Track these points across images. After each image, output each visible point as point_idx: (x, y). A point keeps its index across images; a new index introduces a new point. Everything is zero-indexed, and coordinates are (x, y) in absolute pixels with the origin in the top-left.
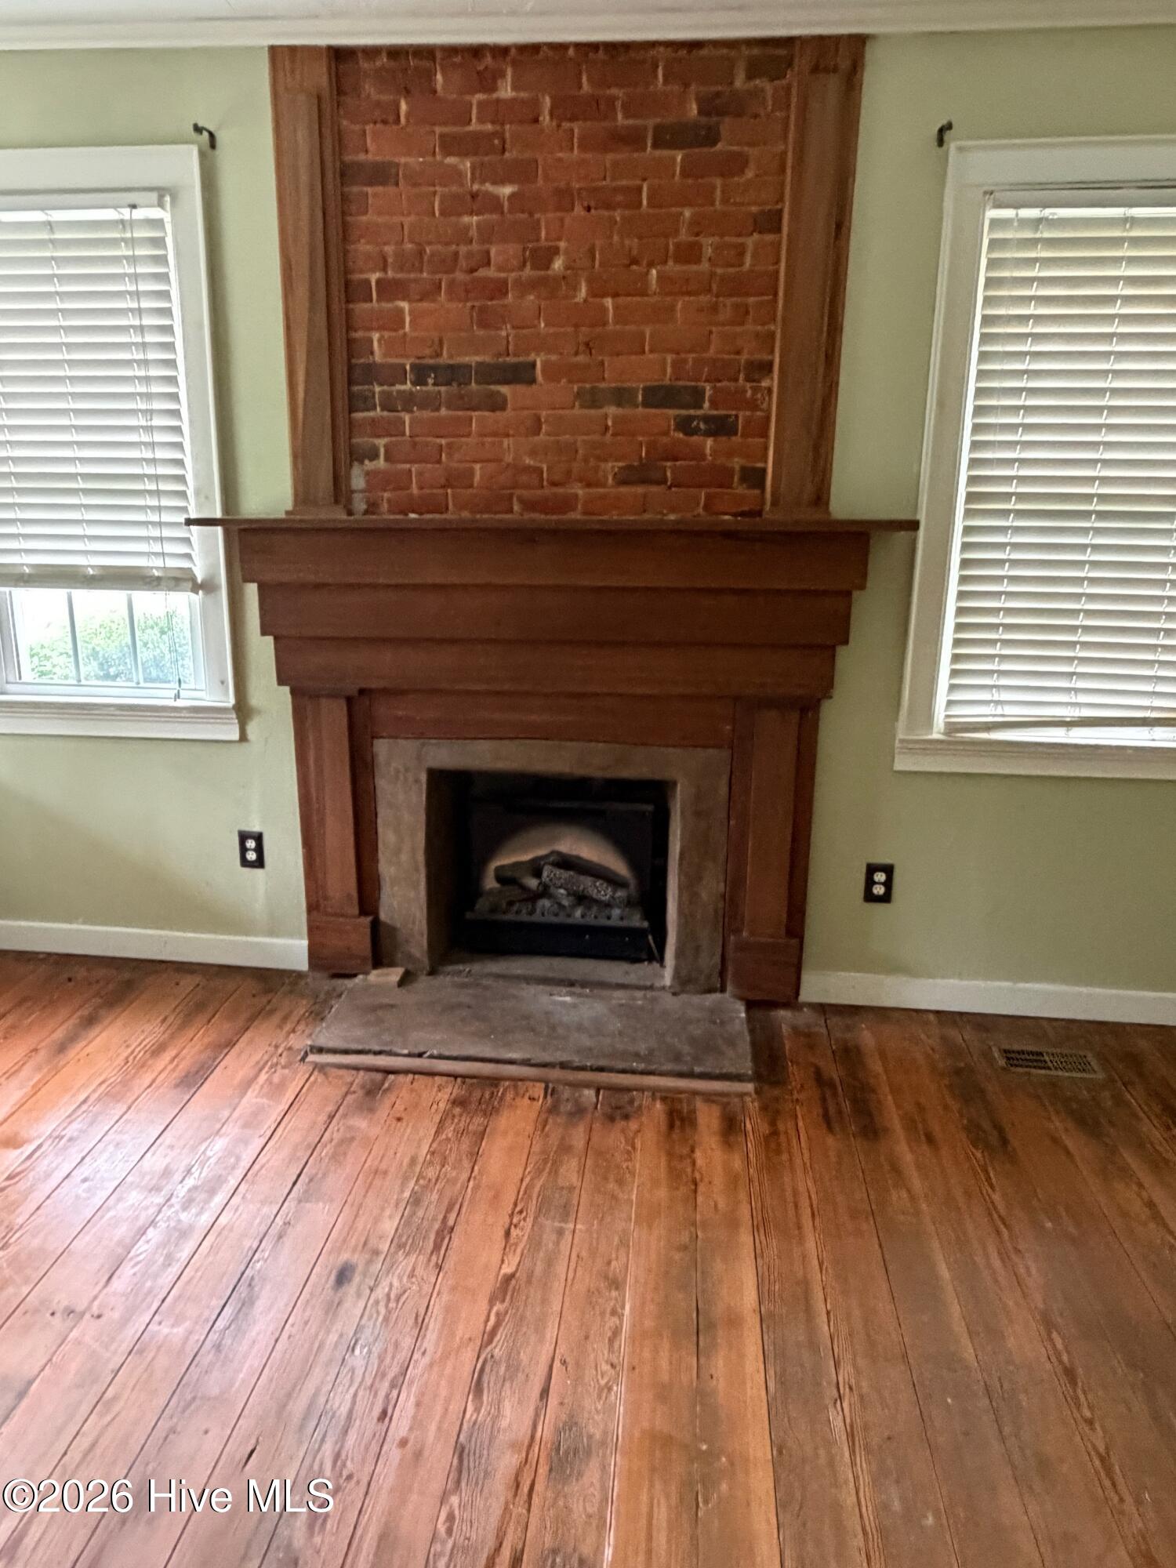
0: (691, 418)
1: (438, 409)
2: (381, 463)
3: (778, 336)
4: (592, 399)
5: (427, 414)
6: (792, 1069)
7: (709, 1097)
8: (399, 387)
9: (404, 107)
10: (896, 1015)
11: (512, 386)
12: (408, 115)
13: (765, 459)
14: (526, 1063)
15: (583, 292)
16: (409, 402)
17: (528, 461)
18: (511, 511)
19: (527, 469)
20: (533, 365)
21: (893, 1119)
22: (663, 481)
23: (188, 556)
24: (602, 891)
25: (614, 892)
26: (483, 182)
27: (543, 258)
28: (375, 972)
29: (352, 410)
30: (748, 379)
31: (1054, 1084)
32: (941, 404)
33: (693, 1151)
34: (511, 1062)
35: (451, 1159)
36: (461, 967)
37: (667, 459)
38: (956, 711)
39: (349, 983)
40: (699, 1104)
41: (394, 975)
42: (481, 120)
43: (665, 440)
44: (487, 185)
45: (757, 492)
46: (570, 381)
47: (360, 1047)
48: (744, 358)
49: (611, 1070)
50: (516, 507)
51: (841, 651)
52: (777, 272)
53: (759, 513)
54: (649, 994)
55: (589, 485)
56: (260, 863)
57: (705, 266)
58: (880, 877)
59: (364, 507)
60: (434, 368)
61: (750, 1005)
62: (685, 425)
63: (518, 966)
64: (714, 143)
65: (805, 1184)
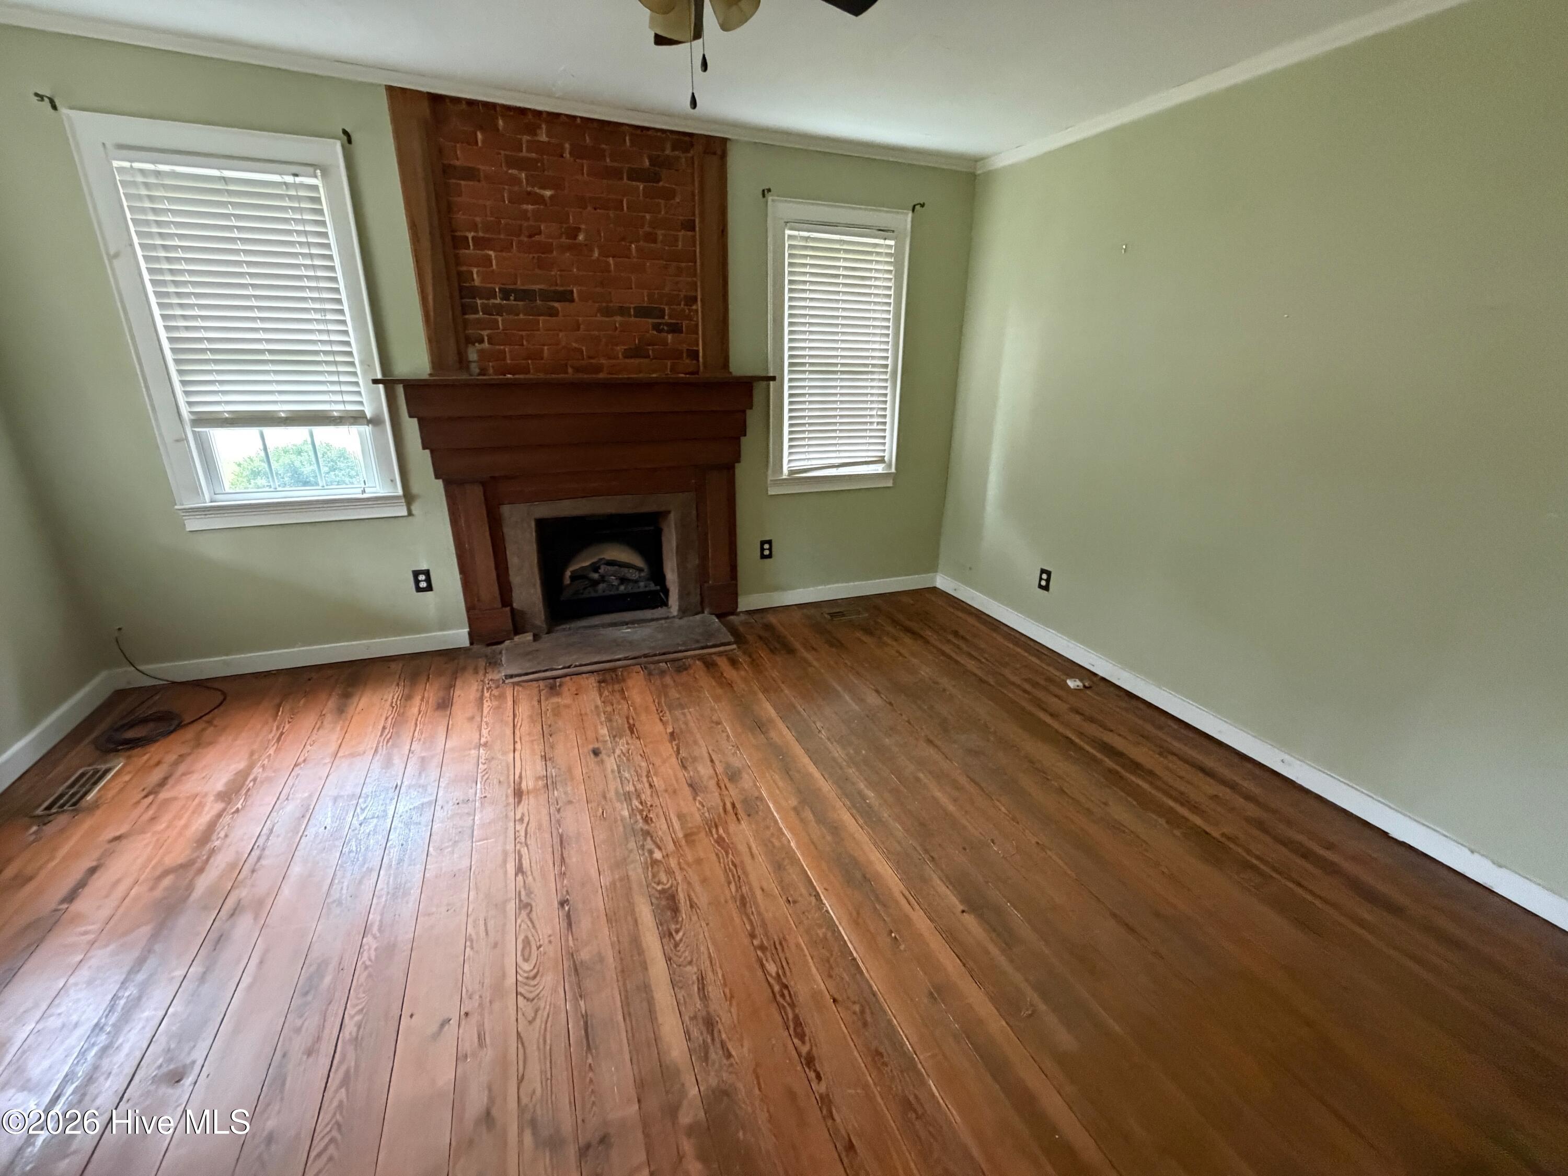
0: (660, 324)
1: (518, 315)
2: (486, 345)
3: (699, 284)
4: (608, 312)
5: (511, 317)
6: (748, 636)
7: (720, 654)
8: (492, 301)
9: (480, 136)
10: (781, 609)
11: (562, 303)
12: (484, 142)
13: (698, 345)
14: (626, 659)
15: (596, 254)
16: (499, 310)
17: (574, 345)
18: (567, 373)
19: (576, 350)
20: (572, 292)
21: (797, 645)
22: (648, 357)
23: (361, 403)
24: (633, 575)
25: (639, 573)
26: (533, 187)
27: (573, 233)
28: (517, 637)
29: (464, 313)
30: (686, 305)
31: (850, 621)
32: (774, 320)
33: (722, 674)
34: (619, 660)
35: (615, 701)
36: (564, 626)
37: (649, 345)
38: (792, 464)
39: (502, 646)
40: (715, 658)
41: (529, 637)
42: (528, 151)
43: (648, 335)
44: (536, 188)
45: (694, 362)
46: (594, 302)
47: (534, 670)
48: (682, 294)
49: (669, 653)
50: (570, 370)
51: (743, 439)
52: (695, 251)
53: (697, 373)
54: (668, 621)
55: (610, 358)
56: (429, 588)
57: (659, 245)
58: (766, 546)
59: (477, 371)
60: (514, 291)
61: (719, 616)
62: (656, 327)
63: (596, 620)
64: (658, 181)
65: (775, 674)
